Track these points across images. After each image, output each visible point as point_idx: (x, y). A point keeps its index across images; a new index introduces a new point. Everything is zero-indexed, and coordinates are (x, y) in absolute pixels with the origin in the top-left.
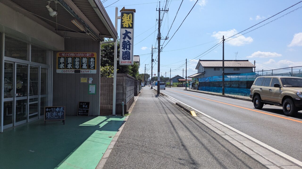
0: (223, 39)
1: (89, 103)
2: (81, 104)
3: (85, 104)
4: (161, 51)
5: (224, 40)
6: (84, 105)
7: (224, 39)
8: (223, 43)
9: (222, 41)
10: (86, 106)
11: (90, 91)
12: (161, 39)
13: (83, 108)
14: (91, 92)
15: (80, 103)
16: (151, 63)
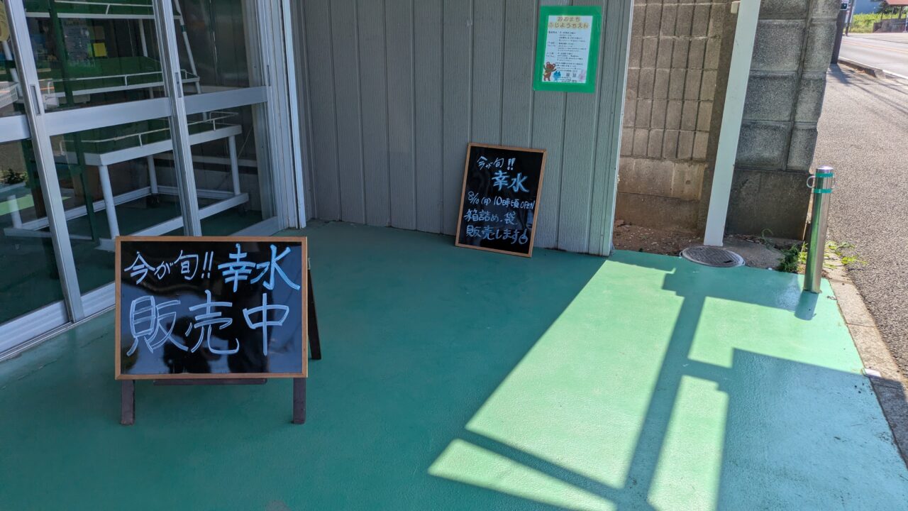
1: (541, 155)
2: (482, 162)
3: (512, 161)
6: (504, 169)
10: (519, 184)
11: (550, 67)
13: (494, 192)
14: (558, 74)
15: (476, 152)
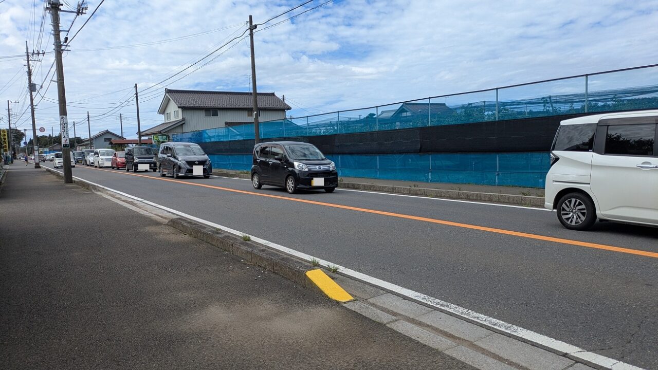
0: (249, 24)
4: (63, 48)
5: (253, 28)
7: (253, 24)
8: (251, 35)
9: (249, 32)
12: (60, 10)
16: (29, 94)
